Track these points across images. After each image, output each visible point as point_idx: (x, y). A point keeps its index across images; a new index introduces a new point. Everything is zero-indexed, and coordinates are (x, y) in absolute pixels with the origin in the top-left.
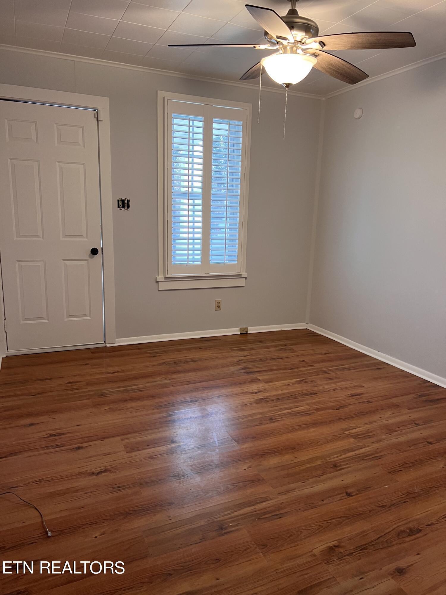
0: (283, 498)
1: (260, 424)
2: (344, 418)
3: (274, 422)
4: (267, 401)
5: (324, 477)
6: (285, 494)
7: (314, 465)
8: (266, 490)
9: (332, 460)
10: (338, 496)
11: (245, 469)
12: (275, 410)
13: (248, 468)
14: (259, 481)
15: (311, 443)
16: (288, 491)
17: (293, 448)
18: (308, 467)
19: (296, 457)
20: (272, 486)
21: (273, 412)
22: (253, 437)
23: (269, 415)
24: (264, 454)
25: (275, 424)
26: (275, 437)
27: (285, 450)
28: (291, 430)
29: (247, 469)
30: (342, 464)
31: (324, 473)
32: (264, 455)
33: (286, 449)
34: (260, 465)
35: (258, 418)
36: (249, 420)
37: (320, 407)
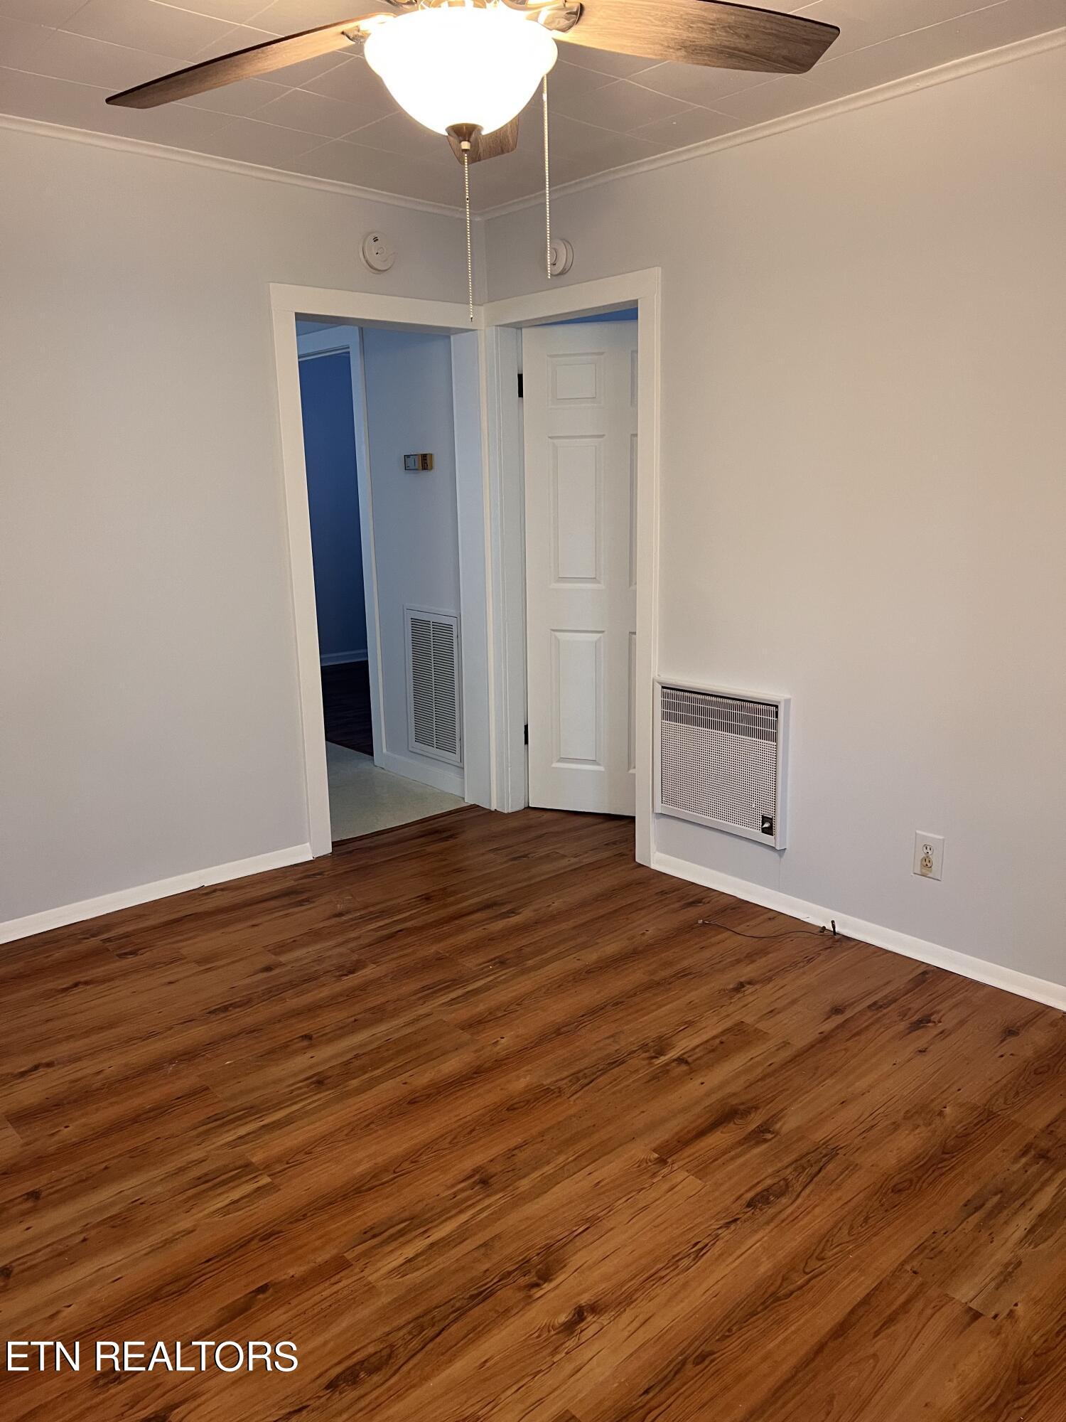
0: (423, 1010)
1: (510, 1154)
2: (254, 1245)
3: (476, 1171)
4: (524, 1266)
5: (349, 1056)
6: (420, 1016)
7: (366, 1076)
8: (453, 1015)
9: (322, 1095)
10: (327, 1031)
11: (503, 1038)
12: (483, 1226)
13: (498, 1041)
14: (470, 1026)
15: (368, 1125)
16: (417, 1020)
17: (412, 1102)
18: (378, 1068)
19: (405, 1083)
20: (445, 1022)
21: (485, 1214)
22: (515, 1109)
23: (496, 1199)
24: (475, 1076)
25: (468, 1164)
26: (461, 1122)
27: (431, 1094)
28: (421, 1155)
29: (499, 1039)
30: (306, 1089)
31: (348, 1063)
32: (475, 1073)
33: (429, 1096)
34: (476, 1051)
35: (524, 1177)
36: (548, 1163)
37: (328, 1283)
